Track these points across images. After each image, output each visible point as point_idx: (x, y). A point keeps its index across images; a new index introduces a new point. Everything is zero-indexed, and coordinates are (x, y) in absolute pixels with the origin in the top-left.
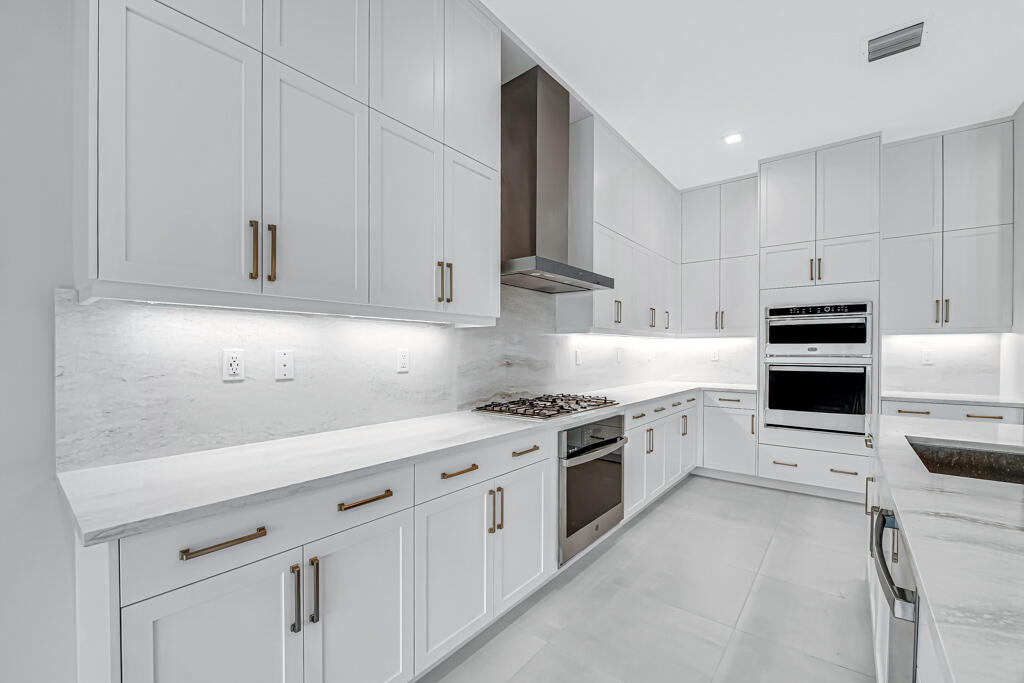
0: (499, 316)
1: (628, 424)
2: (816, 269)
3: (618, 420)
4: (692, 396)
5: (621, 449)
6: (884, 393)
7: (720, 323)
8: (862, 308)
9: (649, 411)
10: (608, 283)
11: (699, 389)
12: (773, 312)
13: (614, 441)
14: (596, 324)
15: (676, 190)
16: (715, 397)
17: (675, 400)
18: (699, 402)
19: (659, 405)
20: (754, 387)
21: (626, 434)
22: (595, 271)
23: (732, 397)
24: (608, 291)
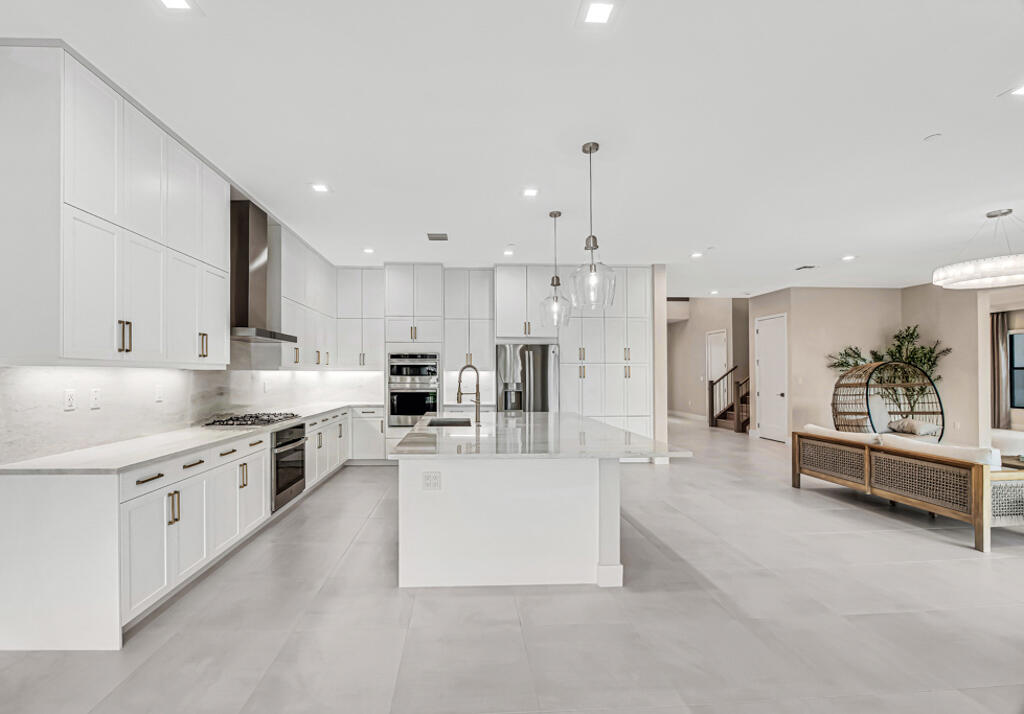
0: (229, 363)
1: (308, 429)
2: (414, 332)
3: (302, 426)
4: (345, 411)
5: (303, 445)
6: (445, 403)
7: (362, 361)
8: (434, 357)
9: (318, 420)
10: (293, 339)
11: (349, 407)
12: (393, 357)
13: (299, 439)
14: (283, 364)
15: (332, 265)
16: (359, 411)
17: (334, 413)
18: (349, 415)
19: (325, 417)
20: (382, 403)
21: (306, 435)
22: (283, 332)
23: (369, 410)
24: (293, 344)
